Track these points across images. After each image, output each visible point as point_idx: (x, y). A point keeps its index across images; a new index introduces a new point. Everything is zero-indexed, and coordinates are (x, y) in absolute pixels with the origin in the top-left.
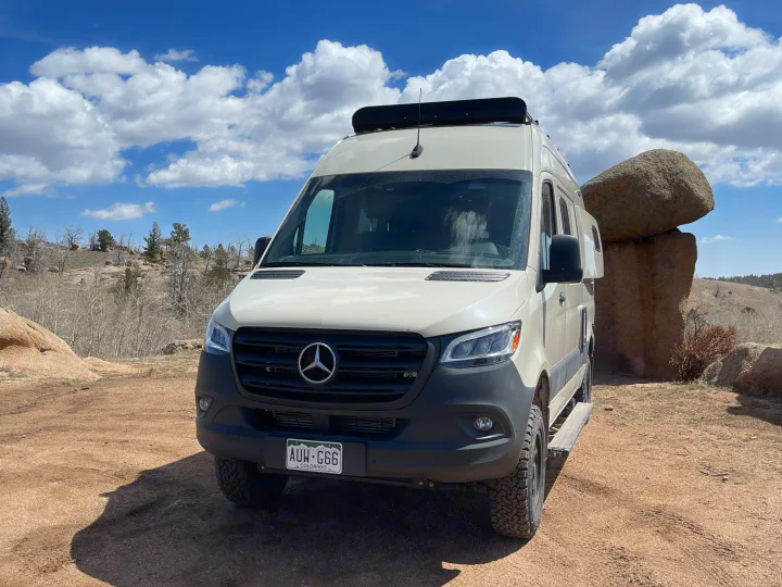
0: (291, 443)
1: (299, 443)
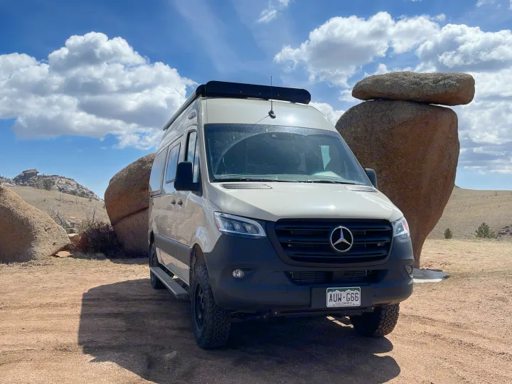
0: (329, 291)
1: (335, 290)
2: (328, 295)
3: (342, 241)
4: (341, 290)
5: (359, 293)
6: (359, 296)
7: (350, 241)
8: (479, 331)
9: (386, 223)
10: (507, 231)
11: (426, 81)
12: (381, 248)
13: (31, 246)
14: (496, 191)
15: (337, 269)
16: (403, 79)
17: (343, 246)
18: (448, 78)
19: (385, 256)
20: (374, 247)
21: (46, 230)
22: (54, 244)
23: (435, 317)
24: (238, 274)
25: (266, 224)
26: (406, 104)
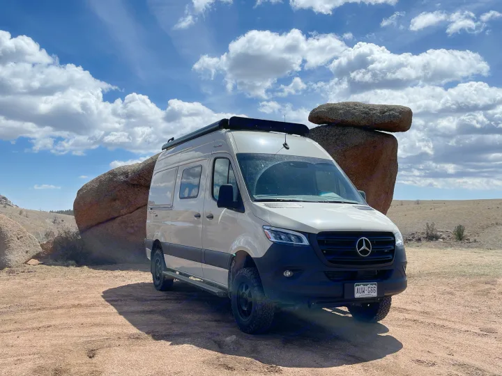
0: (357, 285)
1: (361, 285)
2: (356, 288)
3: (364, 248)
4: (364, 285)
5: (376, 287)
6: (376, 289)
7: (369, 249)
8: (444, 317)
9: (391, 234)
10: (413, 238)
11: (374, 112)
12: (387, 253)
13: (5, 255)
14: (401, 201)
15: (361, 269)
16: (355, 109)
17: (364, 252)
18: (392, 110)
19: (391, 260)
20: (383, 253)
21: (18, 239)
22: (27, 252)
23: (407, 308)
24: (288, 274)
25: (309, 236)
26: (357, 130)
